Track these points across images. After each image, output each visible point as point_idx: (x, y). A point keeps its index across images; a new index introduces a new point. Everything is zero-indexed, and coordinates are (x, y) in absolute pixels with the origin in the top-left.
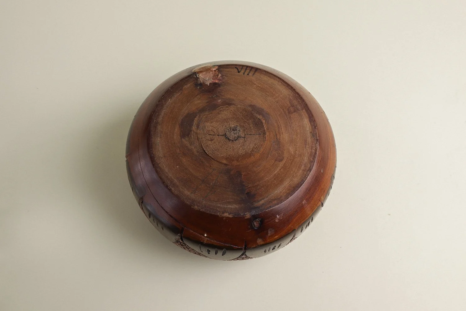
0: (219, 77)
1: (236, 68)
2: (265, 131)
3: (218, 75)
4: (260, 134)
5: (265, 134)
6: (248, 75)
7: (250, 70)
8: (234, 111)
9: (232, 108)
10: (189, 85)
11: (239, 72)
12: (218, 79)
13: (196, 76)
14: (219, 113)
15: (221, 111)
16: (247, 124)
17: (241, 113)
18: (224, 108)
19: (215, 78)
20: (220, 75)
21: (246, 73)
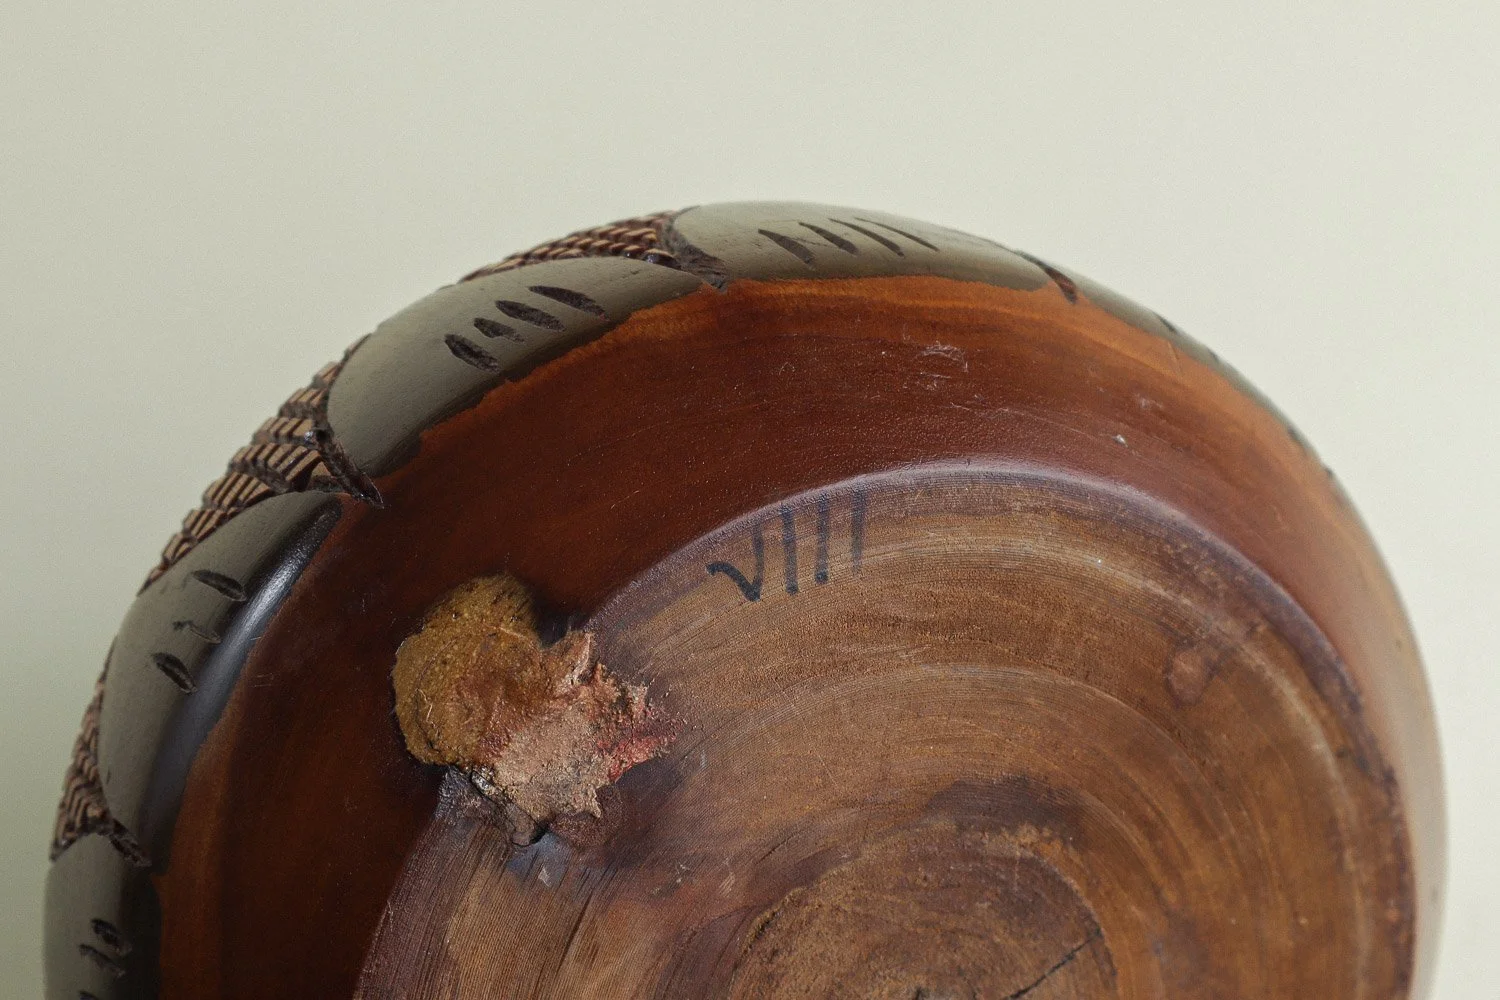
0: (637, 709)
1: (714, 568)
2: (1089, 917)
3: (625, 702)
4: (1071, 957)
5: (1093, 936)
6: (822, 578)
7: (822, 529)
8: (857, 902)
9: (834, 891)
10: (473, 897)
11: (752, 591)
12: (641, 734)
13: (477, 791)
14: (771, 976)
15: (775, 953)
16: (968, 943)
17: (900, 888)
18: (784, 924)
19: (614, 733)
20: (638, 695)
21: (805, 579)
